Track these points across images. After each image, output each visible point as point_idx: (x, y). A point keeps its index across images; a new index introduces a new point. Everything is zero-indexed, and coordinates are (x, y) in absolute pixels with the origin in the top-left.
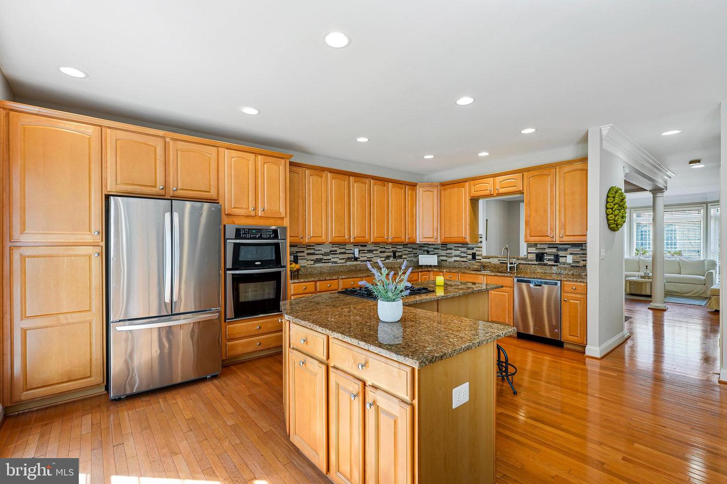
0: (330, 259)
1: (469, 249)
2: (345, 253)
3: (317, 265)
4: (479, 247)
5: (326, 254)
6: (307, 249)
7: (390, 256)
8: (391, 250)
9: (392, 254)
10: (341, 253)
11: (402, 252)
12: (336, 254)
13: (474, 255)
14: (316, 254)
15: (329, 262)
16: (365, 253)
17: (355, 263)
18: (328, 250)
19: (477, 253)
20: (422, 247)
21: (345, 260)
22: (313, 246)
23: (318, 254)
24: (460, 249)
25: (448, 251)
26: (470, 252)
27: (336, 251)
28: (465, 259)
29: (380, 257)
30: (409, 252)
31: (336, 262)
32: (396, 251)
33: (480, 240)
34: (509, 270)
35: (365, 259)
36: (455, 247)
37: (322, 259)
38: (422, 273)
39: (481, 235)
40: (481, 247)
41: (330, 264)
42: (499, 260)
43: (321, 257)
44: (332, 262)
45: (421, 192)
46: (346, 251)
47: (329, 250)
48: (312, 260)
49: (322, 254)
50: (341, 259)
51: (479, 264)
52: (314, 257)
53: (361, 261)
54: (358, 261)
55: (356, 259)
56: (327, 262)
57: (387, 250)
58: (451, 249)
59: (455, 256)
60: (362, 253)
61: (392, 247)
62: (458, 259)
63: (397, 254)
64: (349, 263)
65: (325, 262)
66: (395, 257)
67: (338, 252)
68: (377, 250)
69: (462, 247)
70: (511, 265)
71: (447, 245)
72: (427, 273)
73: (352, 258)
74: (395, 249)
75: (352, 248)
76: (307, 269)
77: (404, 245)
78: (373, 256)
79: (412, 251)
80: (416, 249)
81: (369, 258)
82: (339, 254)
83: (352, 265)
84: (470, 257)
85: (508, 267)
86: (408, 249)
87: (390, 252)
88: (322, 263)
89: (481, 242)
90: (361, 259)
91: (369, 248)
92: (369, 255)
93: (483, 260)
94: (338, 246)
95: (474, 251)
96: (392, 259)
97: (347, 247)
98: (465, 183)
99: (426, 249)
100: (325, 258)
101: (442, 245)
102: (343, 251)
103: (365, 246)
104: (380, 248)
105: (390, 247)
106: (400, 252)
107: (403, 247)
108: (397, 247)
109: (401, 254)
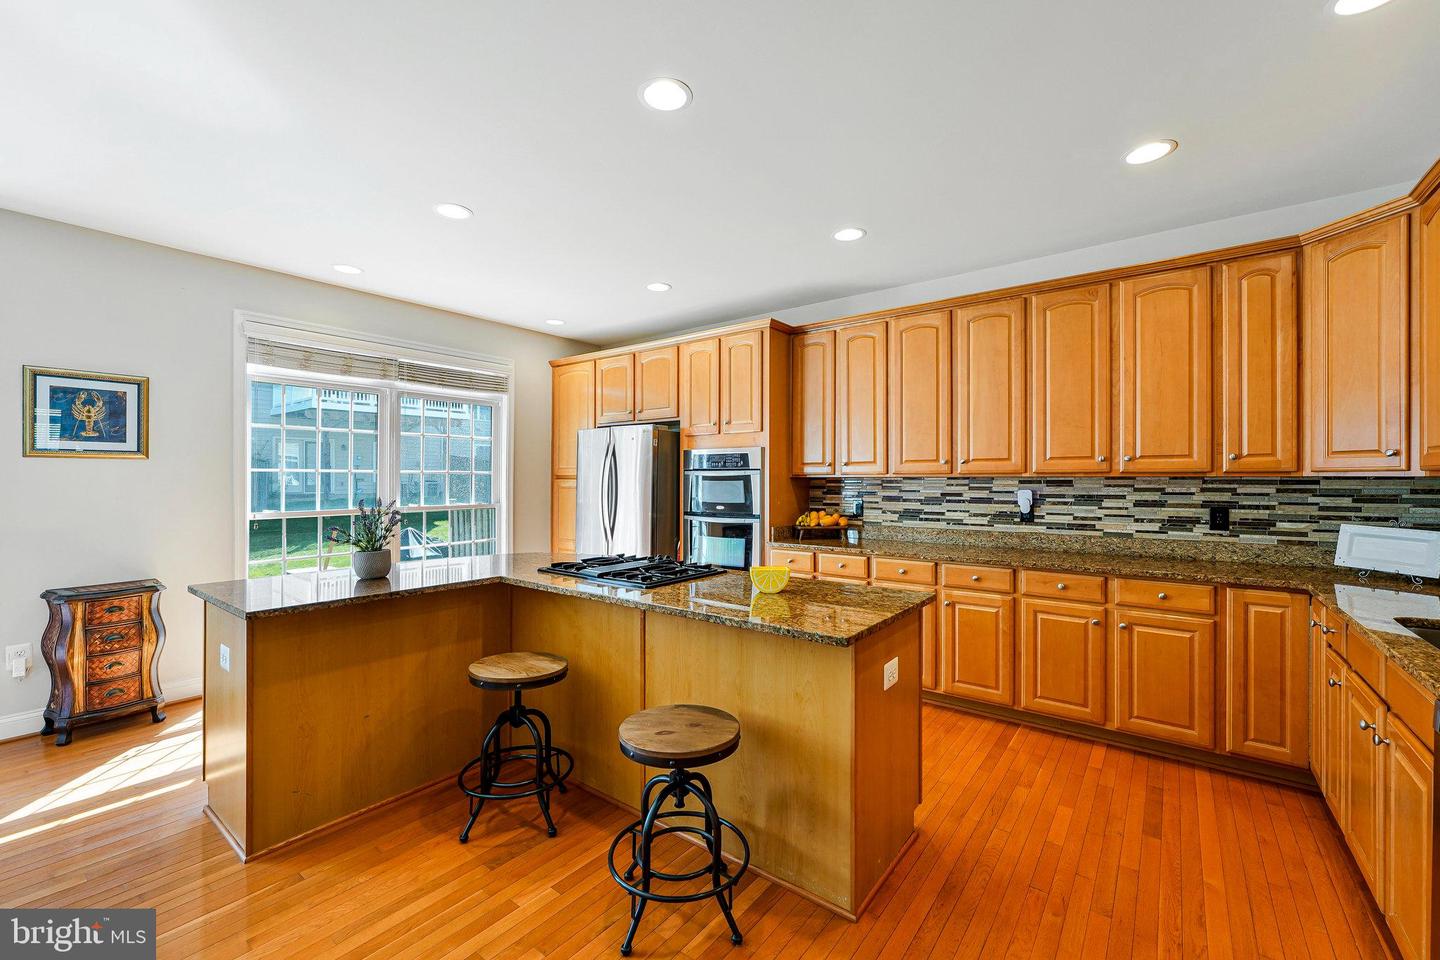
0: (943, 514)
2: (989, 501)
3: (908, 523)
5: (929, 501)
6: (883, 488)
7: (1196, 521)
8: (1199, 498)
9: (1205, 514)
10: (973, 501)
11: (1267, 507)
12: (959, 501)
14: (905, 500)
15: (938, 520)
16: (1065, 503)
17: (1025, 529)
18: (937, 493)
21: (988, 518)
22: (897, 482)
23: (910, 500)
27: (960, 495)
29: (1137, 521)
30: (1321, 509)
31: (959, 522)
32: (1234, 505)
35: (1068, 520)
37: (919, 512)
41: (942, 525)
43: (916, 506)
44: (948, 521)
46: (992, 496)
47: (941, 492)
48: (895, 512)
49: (920, 500)
50: (975, 515)
52: (901, 506)
53: (1050, 526)
54: (1037, 524)
55: (1028, 518)
56: (932, 520)
57: (1171, 500)
60: (1054, 503)
61: (1203, 490)
63: (1235, 515)
64: (999, 527)
65: (926, 519)
66: (1219, 518)
67: (967, 496)
68: (1124, 497)
73: (1013, 515)
74: (1226, 497)
75: (1015, 489)
76: (880, 530)
77: (1282, 482)
78: (1100, 513)
81: (1083, 519)
82: (970, 502)
83: (1011, 535)
86: (1312, 500)
88: (921, 520)
90: (1049, 519)
91: (1081, 488)
92: (1081, 511)
94: (966, 482)
96: (1206, 529)
97: (997, 486)
100: (927, 508)
102: (984, 494)
103: (1069, 483)
104: (1136, 490)
105: (1193, 490)
106: (1257, 507)
107: (1278, 491)
108: (1239, 491)
109: (1263, 514)
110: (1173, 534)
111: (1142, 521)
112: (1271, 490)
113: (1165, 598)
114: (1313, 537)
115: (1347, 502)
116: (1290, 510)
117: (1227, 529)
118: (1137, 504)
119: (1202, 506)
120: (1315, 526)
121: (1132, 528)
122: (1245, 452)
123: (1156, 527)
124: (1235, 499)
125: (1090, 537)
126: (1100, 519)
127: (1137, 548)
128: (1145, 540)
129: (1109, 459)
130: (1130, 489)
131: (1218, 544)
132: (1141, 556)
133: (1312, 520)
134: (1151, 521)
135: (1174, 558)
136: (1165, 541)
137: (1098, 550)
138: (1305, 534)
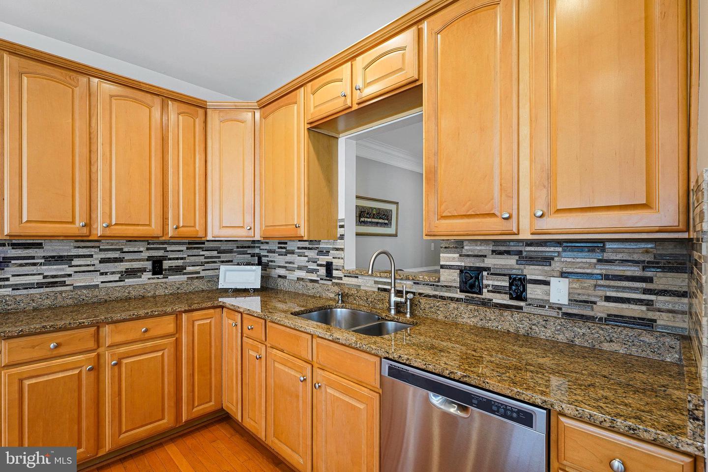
1: (321, 253)
4: (337, 249)
7: (143, 270)
8: (146, 254)
9: (149, 265)
11: (182, 259)
13: (329, 267)
16: (35, 264)
19: (335, 262)
20: (249, 247)
24: (307, 252)
25: (289, 257)
26: (323, 260)
28: (314, 277)
29: (102, 274)
30: (206, 258)
32: (165, 258)
33: (340, 231)
34: (393, 312)
36: (299, 248)
38: (190, 314)
39: (342, 220)
40: (342, 249)
42: (376, 282)
45: (217, 122)
51: (336, 289)
57: (127, 257)
58: (292, 252)
59: (300, 268)
61: (148, 249)
62: (302, 274)
63: (166, 264)
66: (157, 267)
68: (91, 256)
69: (309, 249)
70: (399, 299)
71: (286, 243)
72: (212, 311)
74: (160, 253)
77: (189, 243)
78: (70, 271)
79: (219, 257)
80: (230, 251)
81: (53, 277)
84: (323, 271)
85: (392, 304)
86: (202, 253)
87: (140, 260)
89: (342, 237)
91: (50, 249)
93: (346, 280)
95: (329, 258)
96: (149, 275)
98: (298, 91)
99: (257, 251)
101: (279, 243)
104: (101, 250)
105: (141, 249)
106: (177, 259)
107: (188, 248)
108: (168, 249)
109: (180, 263)
110: (129, 281)
111: (106, 273)
112: (184, 248)
113: (146, 331)
114: (203, 274)
115: (215, 253)
116: (193, 259)
117: (161, 274)
118: (102, 261)
119: (147, 260)
120: (203, 268)
121: (97, 280)
122: (181, 225)
123: (116, 277)
124: (166, 254)
125: (61, 292)
126: (70, 275)
127: (102, 295)
128: (109, 288)
129: (88, 225)
130: (97, 250)
131: (157, 284)
132: (106, 301)
133: (202, 264)
134: (113, 273)
135: (130, 298)
136: (123, 287)
137: (70, 302)
138: (198, 273)
